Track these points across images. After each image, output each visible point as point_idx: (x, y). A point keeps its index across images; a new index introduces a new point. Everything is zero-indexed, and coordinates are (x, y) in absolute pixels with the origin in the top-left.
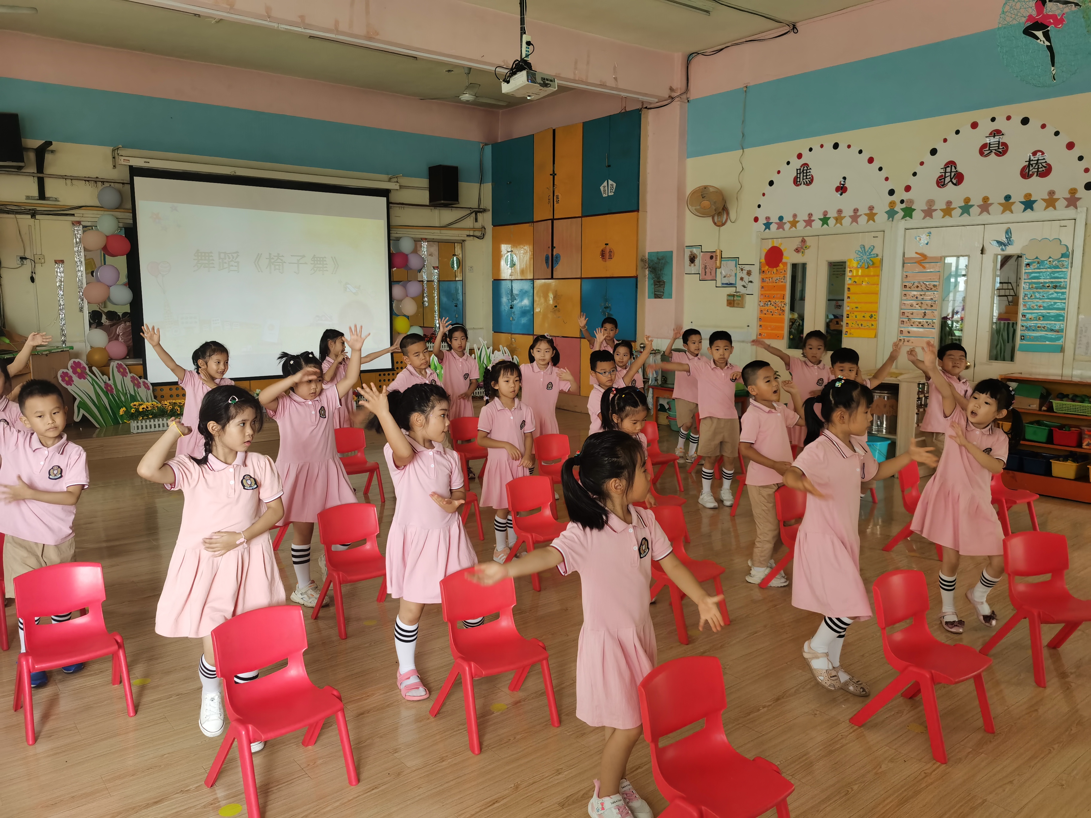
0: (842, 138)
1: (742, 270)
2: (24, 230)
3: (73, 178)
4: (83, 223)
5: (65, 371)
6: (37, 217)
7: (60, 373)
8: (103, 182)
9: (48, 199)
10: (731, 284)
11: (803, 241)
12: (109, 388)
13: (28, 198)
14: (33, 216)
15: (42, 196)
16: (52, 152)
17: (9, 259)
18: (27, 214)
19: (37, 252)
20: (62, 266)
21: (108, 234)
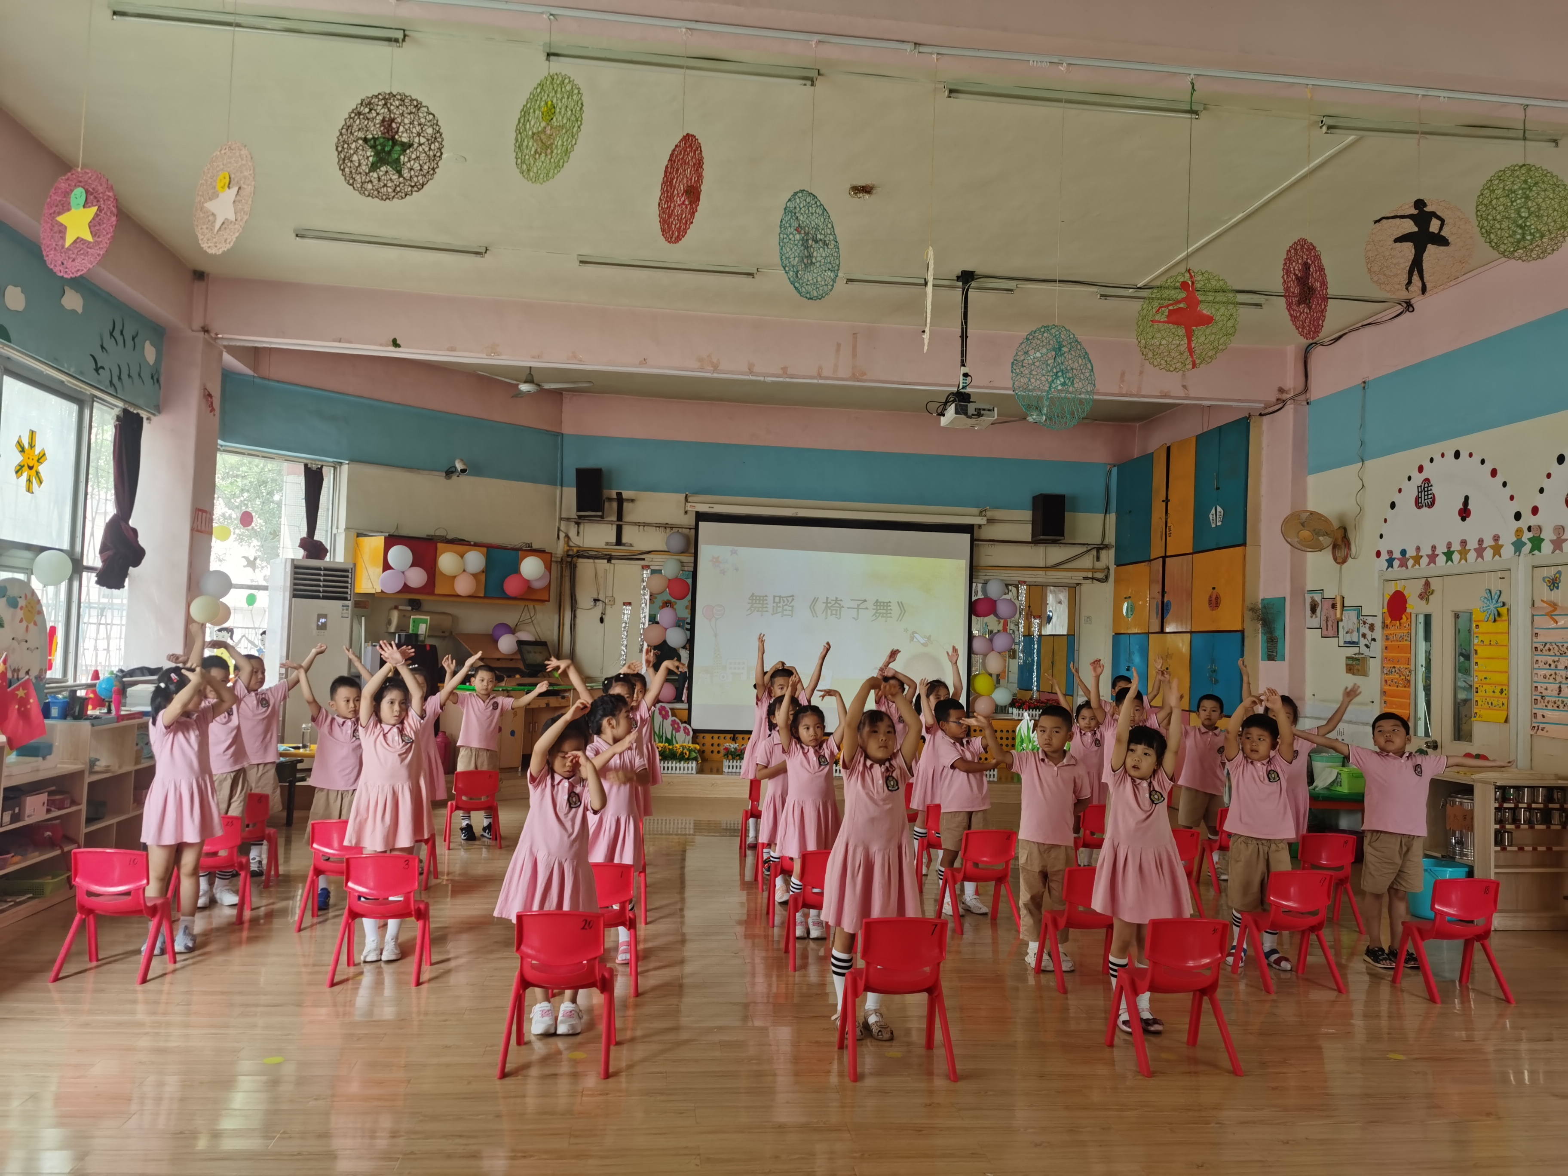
0: (1462, 443)
1: (1365, 623)
2: (601, 573)
3: (645, 525)
4: (652, 567)
6: (613, 561)
8: (672, 528)
9: (624, 545)
10: (1354, 643)
11: (1427, 584)
13: (607, 544)
14: (609, 561)
15: (619, 542)
16: (632, 501)
17: (584, 600)
18: (604, 559)
19: (609, 594)
20: (629, 608)
21: (670, 578)
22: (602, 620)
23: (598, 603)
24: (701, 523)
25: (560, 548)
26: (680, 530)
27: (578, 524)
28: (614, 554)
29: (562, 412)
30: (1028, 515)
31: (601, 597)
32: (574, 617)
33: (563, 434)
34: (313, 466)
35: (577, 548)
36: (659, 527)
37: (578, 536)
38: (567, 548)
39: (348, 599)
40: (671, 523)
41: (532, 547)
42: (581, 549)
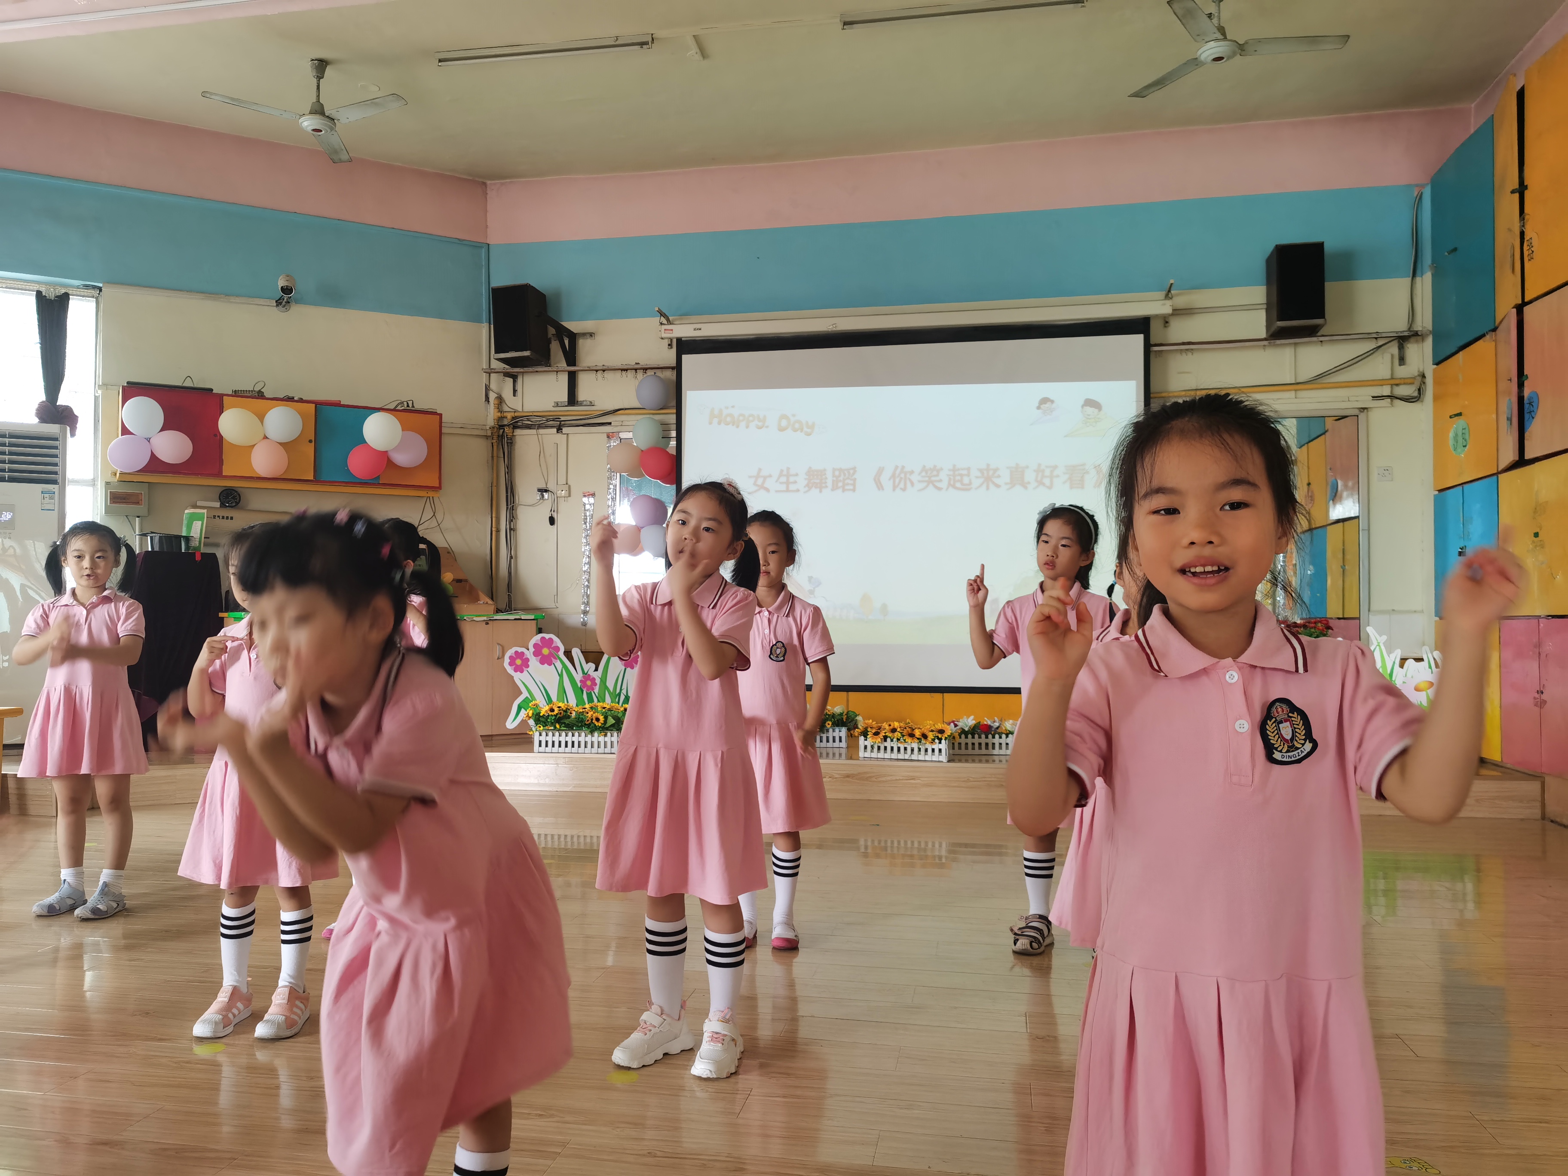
3: (605, 369)
4: (622, 435)
5: (520, 650)
6: (565, 430)
7: (510, 652)
8: (644, 370)
9: (580, 404)
12: (589, 683)
13: (557, 404)
14: (559, 429)
15: (572, 399)
16: (591, 335)
17: (526, 492)
18: (552, 427)
19: (562, 480)
20: (592, 500)
21: (644, 447)
22: (552, 521)
23: (546, 495)
24: (685, 358)
25: (490, 417)
26: (659, 373)
27: (514, 377)
28: (563, 418)
29: (486, 211)
30: (1258, 294)
31: (550, 487)
32: (512, 518)
33: (489, 245)
34: (50, 293)
35: (513, 414)
36: (627, 370)
37: (514, 395)
38: (499, 414)
39: (55, 482)
40: (644, 363)
41: (413, 406)
42: (516, 414)
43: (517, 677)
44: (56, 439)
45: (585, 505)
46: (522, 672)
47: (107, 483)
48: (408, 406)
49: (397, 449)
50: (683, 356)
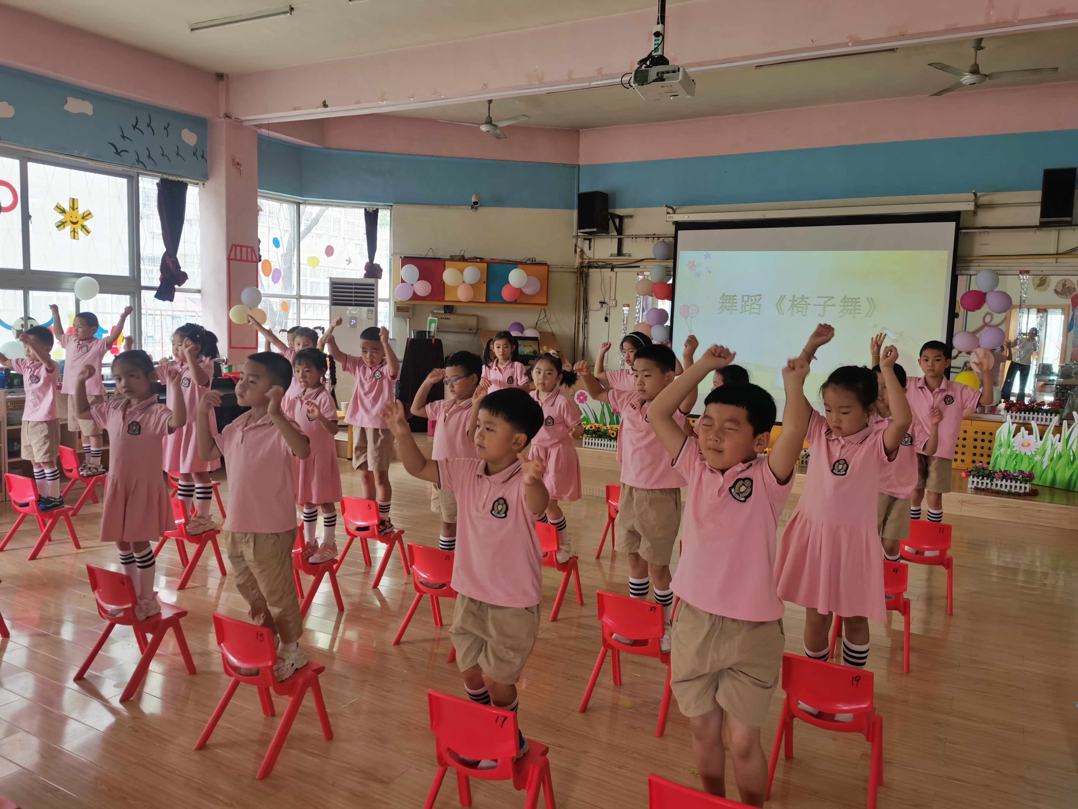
2: (607, 280)
3: (637, 237)
6: (615, 270)
7: (578, 393)
8: (659, 238)
9: (624, 255)
13: (612, 255)
14: (612, 269)
15: (620, 253)
16: (631, 216)
17: (594, 303)
18: (609, 268)
19: (613, 298)
20: (627, 308)
21: (655, 282)
22: (606, 319)
23: (604, 305)
24: (679, 232)
25: (577, 262)
26: (666, 240)
27: (590, 240)
28: (614, 263)
29: (579, 147)
31: (607, 301)
32: (586, 317)
33: (579, 165)
34: (371, 210)
35: (588, 260)
36: (648, 238)
37: (590, 249)
38: (581, 260)
39: (373, 306)
40: (658, 232)
41: (535, 261)
42: (590, 260)
43: (581, 406)
44: (373, 285)
45: (624, 310)
46: (583, 403)
47: (395, 302)
48: (533, 261)
49: (526, 286)
50: (679, 231)
